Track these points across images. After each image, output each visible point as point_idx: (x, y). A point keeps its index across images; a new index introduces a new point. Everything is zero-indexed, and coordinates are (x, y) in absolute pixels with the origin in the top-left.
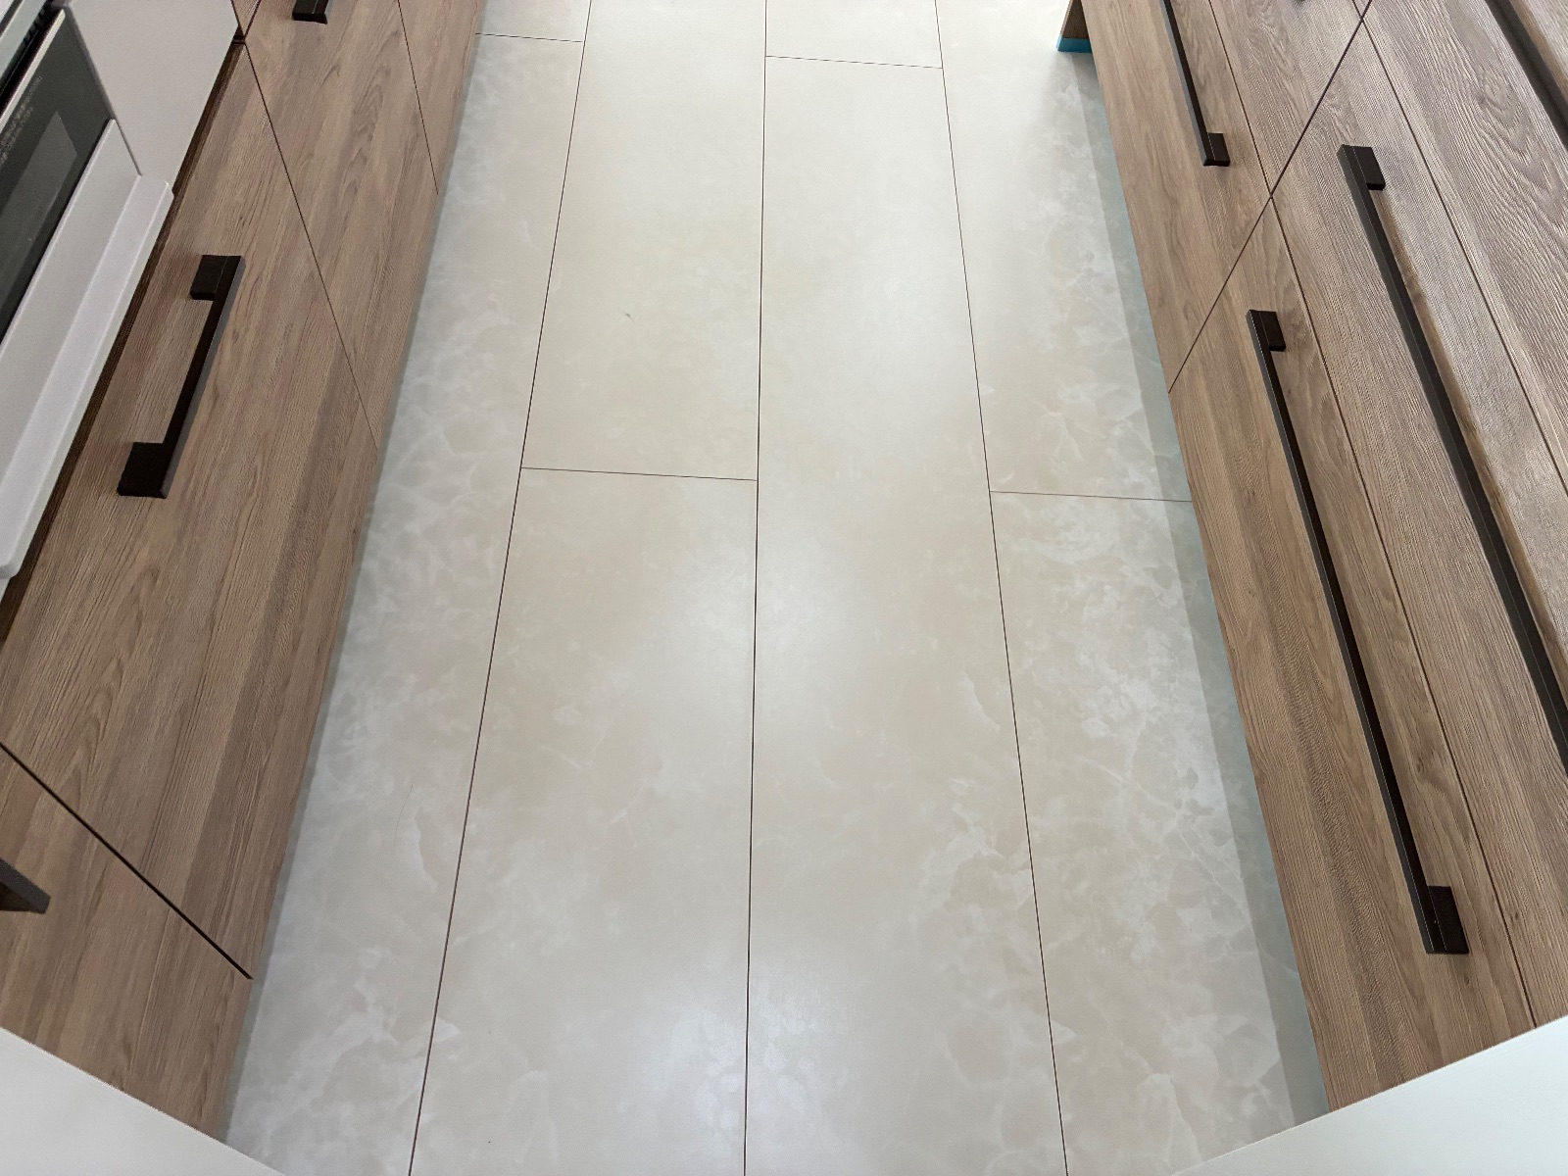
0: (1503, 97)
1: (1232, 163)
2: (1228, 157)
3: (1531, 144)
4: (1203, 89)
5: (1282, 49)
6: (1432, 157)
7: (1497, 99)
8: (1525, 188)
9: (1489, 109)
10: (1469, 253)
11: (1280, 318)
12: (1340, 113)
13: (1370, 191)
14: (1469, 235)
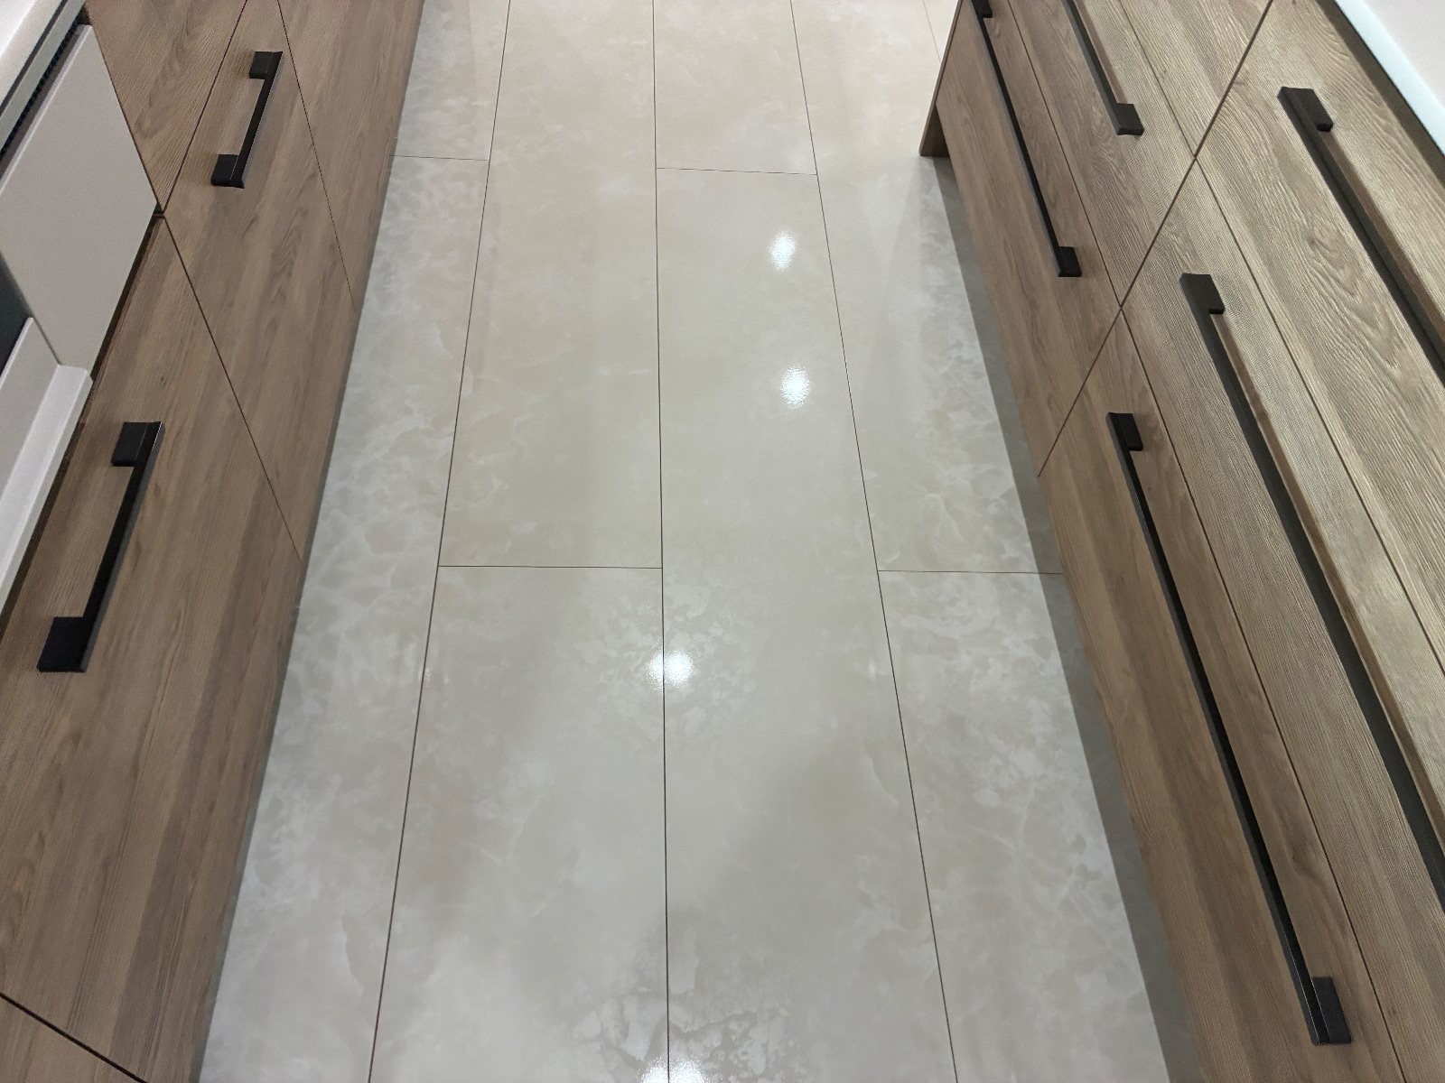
0: (1331, 240)
1: (1083, 274)
2: (1079, 267)
3: (1360, 286)
4: (1054, 205)
5: (1122, 177)
6: (1269, 291)
7: (1326, 241)
8: (1356, 326)
9: (1320, 250)
10: (1308, 381)
11: (1136, 418)
12: (1179, 240)
13: (1212, 316)
14: (1305, 363)
